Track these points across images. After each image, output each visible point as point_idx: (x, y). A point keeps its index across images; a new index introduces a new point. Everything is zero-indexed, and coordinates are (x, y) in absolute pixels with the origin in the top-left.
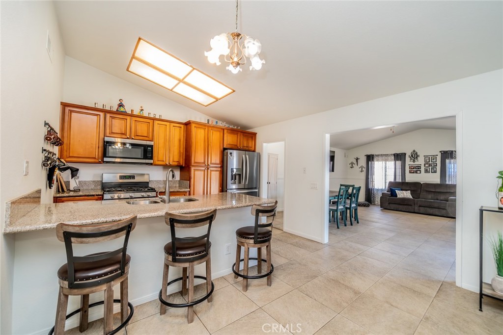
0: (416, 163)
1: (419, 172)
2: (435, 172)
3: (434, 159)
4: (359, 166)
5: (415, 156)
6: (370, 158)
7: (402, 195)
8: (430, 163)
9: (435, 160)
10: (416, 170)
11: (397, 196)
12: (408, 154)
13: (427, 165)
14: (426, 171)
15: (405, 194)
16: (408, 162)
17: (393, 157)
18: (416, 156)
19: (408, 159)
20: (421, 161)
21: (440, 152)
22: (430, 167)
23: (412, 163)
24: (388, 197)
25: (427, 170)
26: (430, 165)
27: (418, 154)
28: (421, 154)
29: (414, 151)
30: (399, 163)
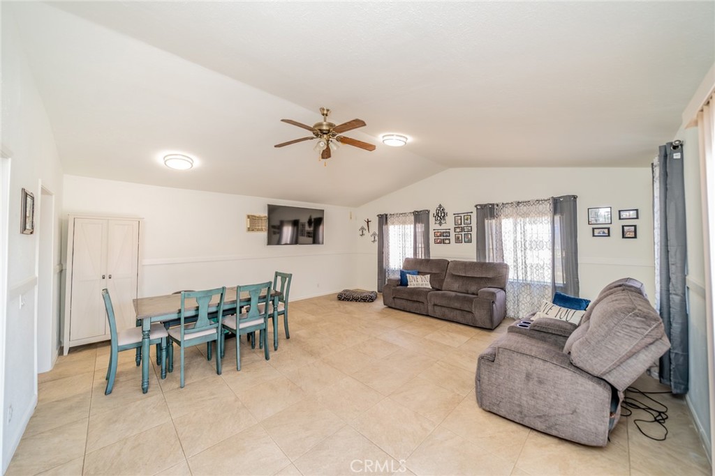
0: (444, 227)
1: (447, 241)
2: (470, 241)
3: (467, 220)
4: (371, 233)
5: (441, 215)
6: (383, 219)
7: (415, 283)
8: (463, 225)
9: (469, 221)
10: (443, 238)
11: (407, 285)
12: (433, 212)
13: (458, 230)
14: (458, 240)
15: (420, 282)
16: (433, 225)
17: (412, 218)
18: (443, 215)
19: (432, 219)
20: (449, 224)
21: (476, 206)
22: (463, 233)
23: (437, 227)
24: (393, 288)
25: (458, 238)
26: (463, 229)
27: (446, 211)
28: (450, 211)
29: (440, 206)
30: (420, 228)
